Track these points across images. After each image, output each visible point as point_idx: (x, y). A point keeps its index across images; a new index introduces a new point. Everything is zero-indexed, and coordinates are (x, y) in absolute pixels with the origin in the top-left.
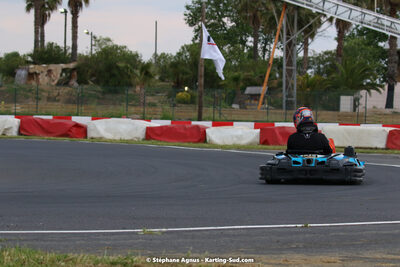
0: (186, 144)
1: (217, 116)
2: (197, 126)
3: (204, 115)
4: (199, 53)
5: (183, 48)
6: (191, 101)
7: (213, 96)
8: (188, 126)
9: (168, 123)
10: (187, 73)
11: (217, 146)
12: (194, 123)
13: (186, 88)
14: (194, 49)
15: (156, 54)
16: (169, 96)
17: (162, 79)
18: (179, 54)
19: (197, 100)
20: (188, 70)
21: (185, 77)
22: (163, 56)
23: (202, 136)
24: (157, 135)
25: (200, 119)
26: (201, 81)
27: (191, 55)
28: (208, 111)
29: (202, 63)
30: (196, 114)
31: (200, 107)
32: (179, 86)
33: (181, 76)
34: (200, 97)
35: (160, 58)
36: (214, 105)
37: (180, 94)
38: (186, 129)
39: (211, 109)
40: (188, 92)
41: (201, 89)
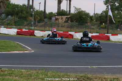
0: (104, 41)
1: (113, 32)
2: (107, 35)
3: (109, 32)
4: (108, 13)
5: (103, 12)
6: (105, 28)
7: (112, 26)
8: (104, 35)
9: (98, 34)
10: (104, 19)
11: (113, 42)
12: (106, 34)
13: (104, 24)
14: (106, 12)
15: (94, 13)
16: (98, 26)
17: (96, 21)
18: (102, 14)
19: (107, 27)
20: (104, 18)
22: (97, 14)
23: (108, 38)
24: (95, 38)
25: (108, 33)
26: (108, 22)
27: (105, 14)
28: (110, 31)
29: (108, 16)
30: (106, 32)
31: (108, 30)
32: (101, 23)
33: (102, 20)
34: (108, 27)
35: (96, 15)
36: (112, 29)
37: (102, 26)
38: (103, 36)
39: (111, 30)
40: (104, 25)
41: (108, 24)
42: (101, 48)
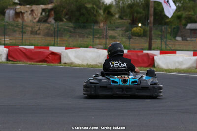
1: (164, 46)
2: (147, 54)
3: (153, 46)
6: (144, 35)
7: (161, 31)
8: (140, 54)
10: (141, 13)
11: (162, 70)
12: (145, 52)
13: (140, 25)
16: (126, 31)
17: (121, 18)
19: (148, 33)
21: (139, 15)
23: (151, 62)
25: (150, 49)
26: (151, 19)
28: (156, 42)
30: (147, 45)
31: (151, 40)
32: (134, 23)
33: (136, 15)
34: (151, 31)
36: (162, 38)
37: (135, 29)
38: (138, 56)
39: (158, 41)
40: (141, 27)
41: (151, 25)
42: (160, 88)
